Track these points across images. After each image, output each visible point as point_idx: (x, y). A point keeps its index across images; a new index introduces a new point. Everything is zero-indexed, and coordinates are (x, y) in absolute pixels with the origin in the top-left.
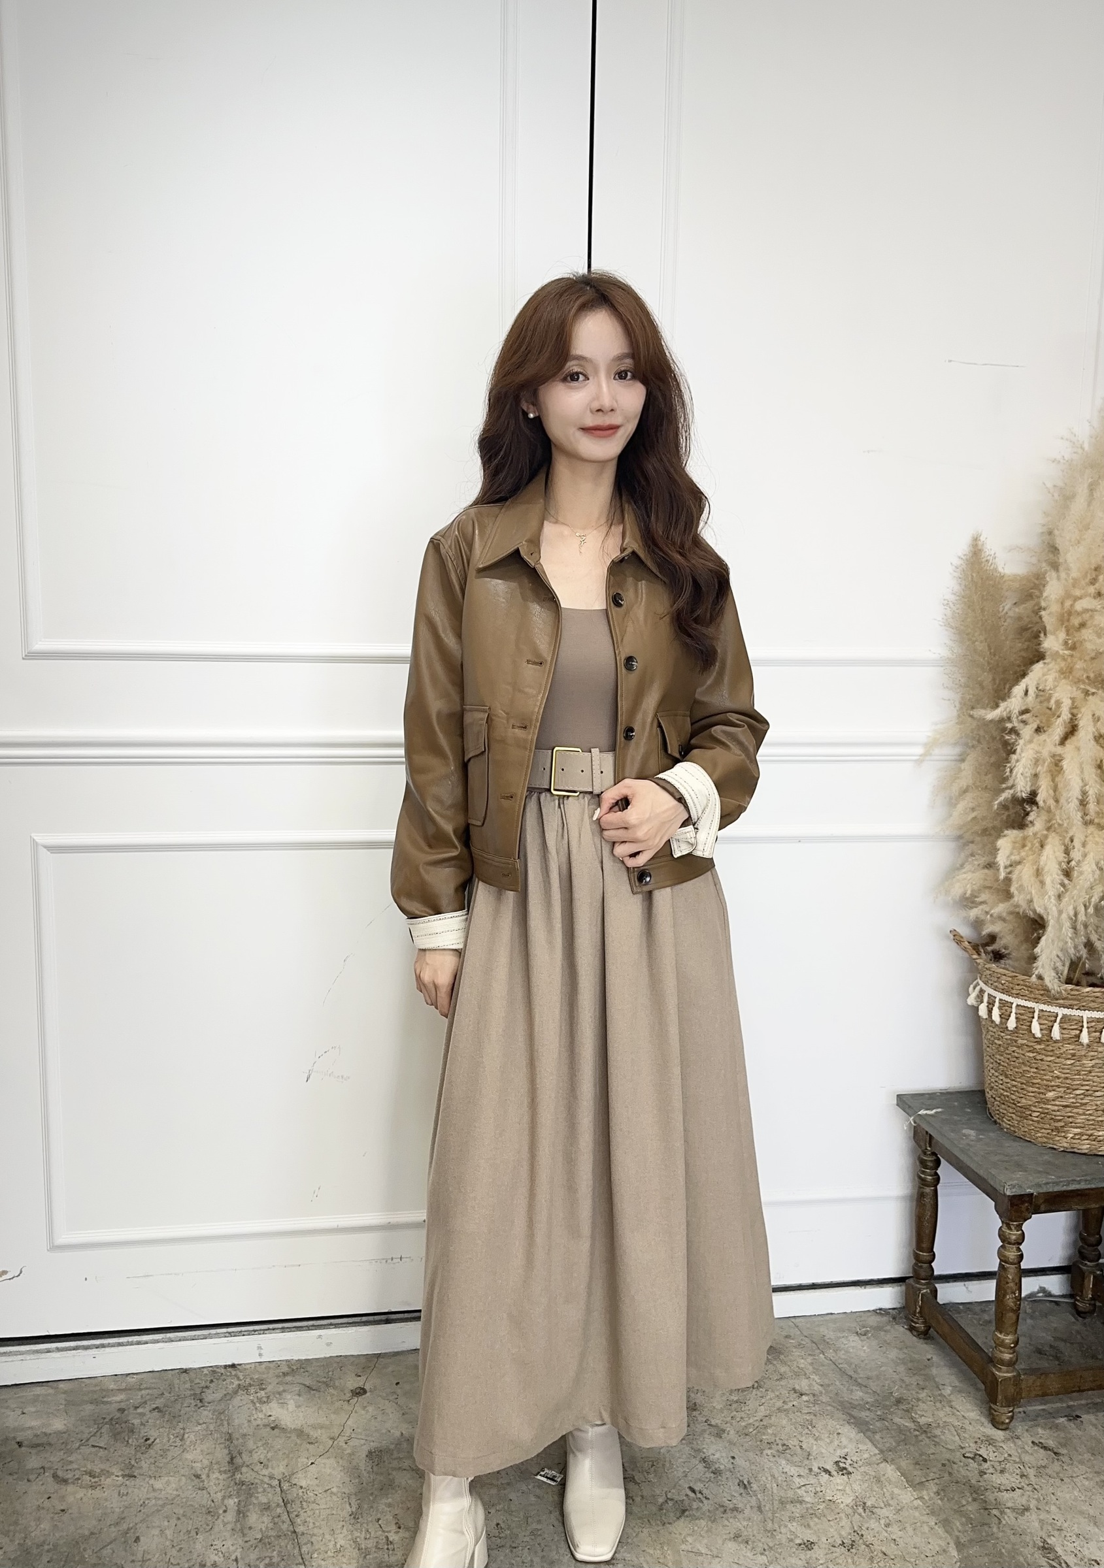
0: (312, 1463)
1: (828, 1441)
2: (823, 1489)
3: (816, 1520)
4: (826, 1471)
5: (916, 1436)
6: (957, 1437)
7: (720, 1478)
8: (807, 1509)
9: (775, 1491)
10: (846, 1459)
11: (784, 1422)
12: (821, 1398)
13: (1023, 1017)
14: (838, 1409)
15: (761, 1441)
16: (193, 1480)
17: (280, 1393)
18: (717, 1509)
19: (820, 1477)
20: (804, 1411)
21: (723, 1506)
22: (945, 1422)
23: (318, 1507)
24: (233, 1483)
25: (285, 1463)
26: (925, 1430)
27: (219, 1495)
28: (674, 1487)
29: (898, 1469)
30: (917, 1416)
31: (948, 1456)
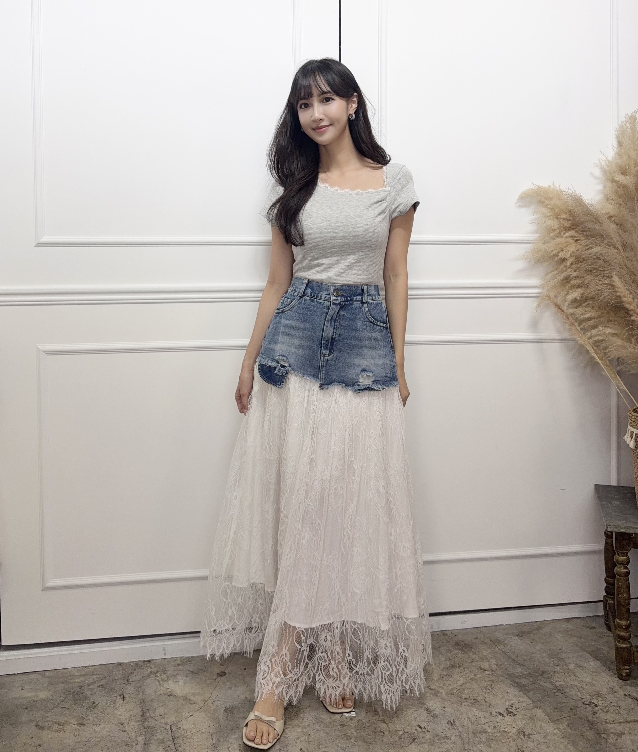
0: (191, 715)
1: (501, 696)
2: (499, 724)
3: (495, 743)
4: (500, 714)
5: (553, 692)
6: (579, 693)
7: (436, 719)
8: (489, 736)
9: (470, 727)
10: (512, 707)
11: (475, 686)
12: (497, 672)
14: (507, 678)
15: (461, 697)
16: (119, 726)
17: (175, 676)
18: (434, 737)
19: (497, 718)
20: (486, 680)
21: (438, 736)
22: (571, 684)
23: (192, 741)
24: (143, 727)
25: (175, 715)
26: (559, 689)
27: (134, 734)
28: (408, 726)
29: (544, 712)
30: (554, 682)
31: (574, 704)
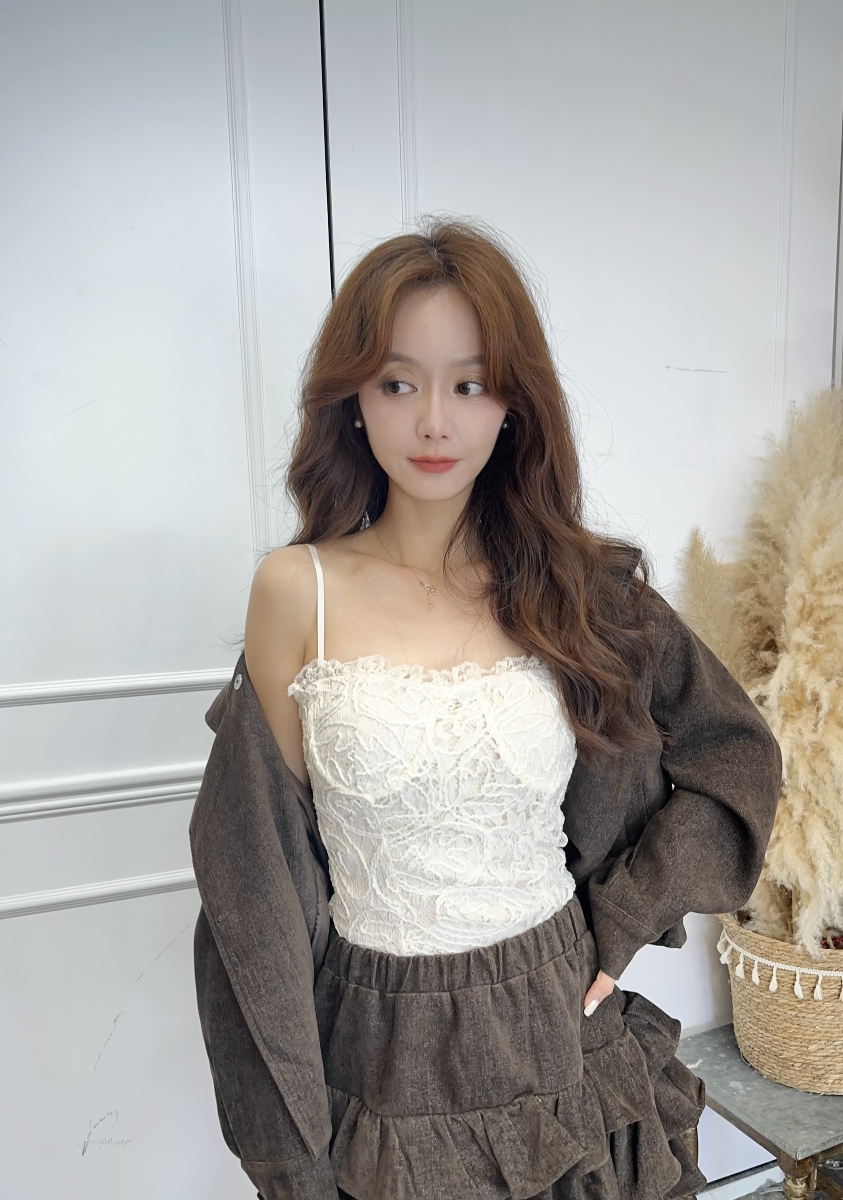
13: (783, 979)
